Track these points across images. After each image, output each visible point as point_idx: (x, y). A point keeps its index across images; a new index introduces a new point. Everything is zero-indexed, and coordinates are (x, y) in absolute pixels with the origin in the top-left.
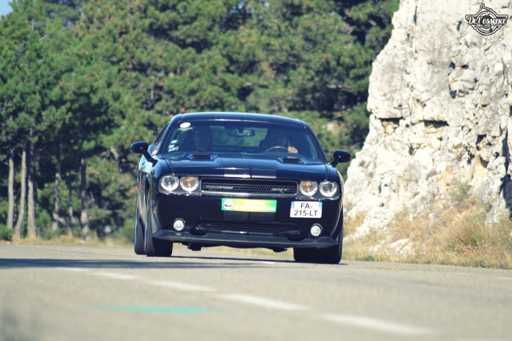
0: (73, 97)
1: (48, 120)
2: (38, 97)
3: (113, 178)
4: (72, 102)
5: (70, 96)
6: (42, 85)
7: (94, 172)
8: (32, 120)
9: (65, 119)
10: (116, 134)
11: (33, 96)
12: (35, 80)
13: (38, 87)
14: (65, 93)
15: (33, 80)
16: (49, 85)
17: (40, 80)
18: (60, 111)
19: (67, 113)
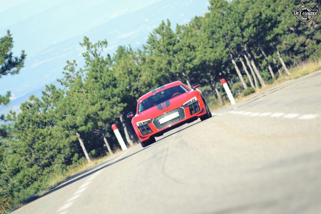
0: (253, 20)
1: (247, 35)
2: (238, 28)
3: (296, 41)
4: (254, 22)
5: (251, 21)
6: (238, 22)
7: (286, 42)
8: (241, 38)
9: (254, 31)
10: (280, 26)
11: (236, 29)
12: (234, 22)
13: (237, 24)
14: (249, 21)
15: (233, 22)
16: (241, 21)
17: (236, 20)
18: (250, 29)
19: (253, 29)
